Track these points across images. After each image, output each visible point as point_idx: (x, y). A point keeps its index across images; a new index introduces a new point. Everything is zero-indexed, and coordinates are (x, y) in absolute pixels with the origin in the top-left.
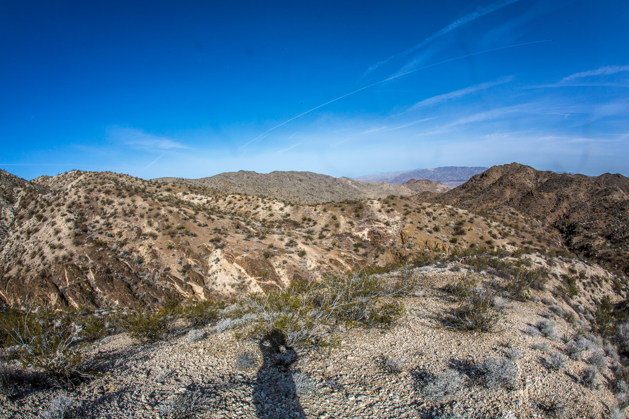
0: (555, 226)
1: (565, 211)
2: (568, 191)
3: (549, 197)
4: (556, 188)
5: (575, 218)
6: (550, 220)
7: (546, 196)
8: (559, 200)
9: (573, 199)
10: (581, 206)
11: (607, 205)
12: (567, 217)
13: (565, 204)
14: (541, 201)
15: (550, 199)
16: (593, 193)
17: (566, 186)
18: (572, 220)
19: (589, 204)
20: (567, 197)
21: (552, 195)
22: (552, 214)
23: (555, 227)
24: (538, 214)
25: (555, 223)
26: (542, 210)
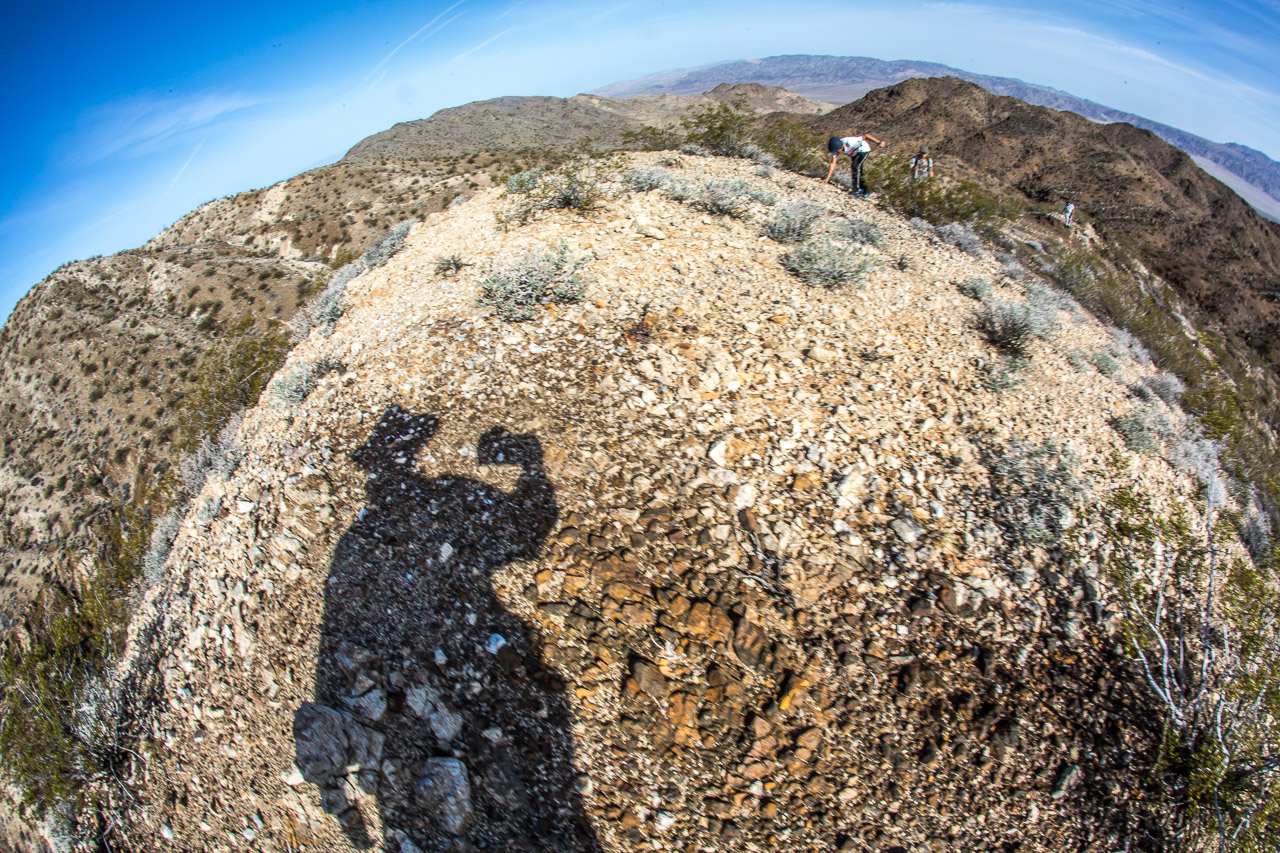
0: (1019, 187)
1: (1036, 169)
2: (1042, 142)
3: (1010, 144)
4: (1023, 133)
5: (1049, 181)
6: (1013, 177)
7: (1005, 142)
8: (1027, 153)
9: (1050, 155)
10: (1060, 167)
11: (1101, 176)
12: (1039, 179)
13: (1036, 160)
14: (999, 149)
15: (1012, 148)
16: (1084, 153)
17: (1040, 133)
18: (1044, 184)
19: (1074, 167)
20: (1041, 150)
21: (1016, 142)
22: (1016, 170)
23: (1019, 189)
24: (994, 167)
25: (1020, 183)
26: (999, 162)
